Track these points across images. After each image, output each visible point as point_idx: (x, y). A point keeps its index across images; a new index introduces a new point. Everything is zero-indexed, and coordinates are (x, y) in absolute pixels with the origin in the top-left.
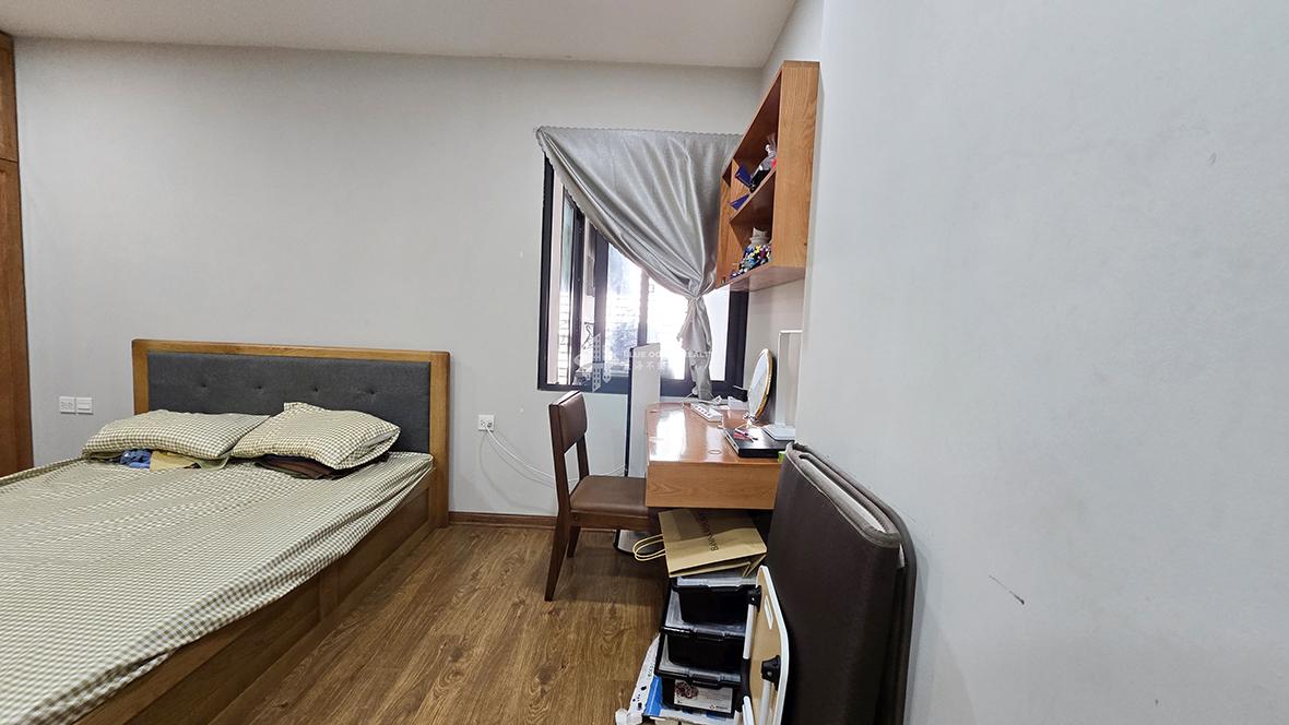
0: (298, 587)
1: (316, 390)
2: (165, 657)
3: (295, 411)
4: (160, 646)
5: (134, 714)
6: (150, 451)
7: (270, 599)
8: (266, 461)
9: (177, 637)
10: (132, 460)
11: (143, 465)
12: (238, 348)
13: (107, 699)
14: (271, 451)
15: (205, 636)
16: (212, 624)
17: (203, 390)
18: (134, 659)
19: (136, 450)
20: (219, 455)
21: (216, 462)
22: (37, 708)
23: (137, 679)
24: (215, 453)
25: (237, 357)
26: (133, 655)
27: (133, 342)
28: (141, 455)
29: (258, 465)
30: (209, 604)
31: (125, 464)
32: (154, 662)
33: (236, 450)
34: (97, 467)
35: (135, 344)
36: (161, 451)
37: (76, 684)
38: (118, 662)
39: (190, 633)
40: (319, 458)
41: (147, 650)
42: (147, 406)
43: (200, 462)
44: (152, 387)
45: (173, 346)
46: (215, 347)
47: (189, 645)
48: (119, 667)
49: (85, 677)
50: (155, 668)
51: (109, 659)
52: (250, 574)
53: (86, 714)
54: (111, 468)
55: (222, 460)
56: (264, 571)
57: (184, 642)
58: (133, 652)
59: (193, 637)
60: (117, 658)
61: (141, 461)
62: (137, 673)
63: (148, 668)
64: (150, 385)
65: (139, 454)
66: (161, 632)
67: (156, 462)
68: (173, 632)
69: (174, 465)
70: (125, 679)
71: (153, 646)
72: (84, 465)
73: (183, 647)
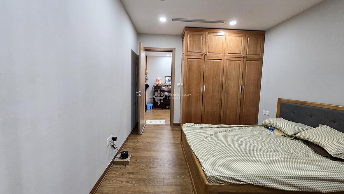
0: (293, 191)
1: (335, 123)
2: (245, 183)
3: (323, 129)
4: (244, 179)
5: (236, 192)
6: (275, 128)
7: (281, 188)
8: (306, 142)
9: (249, 180)
10: (271, 129)
11: (272, 131)
12: (305, 103)
13: (231, 184)
14: (308, 140)
15: (257, 185)
16: (260, 183)
17: (293, 114)
18: (237, 179)
19: (272, 127)
20: (291, 135)
21: (291, 137)
22: (218, 176)
23: (237, 184)
24: (290, 134)
25: (305, 106)
26: (238, 178)
27: (278, 99)
28: (273, 128)
29: (303, 142)
30: (261, 177)
31: (269, 129)
32: (242, 183)
33: (297, 135)
34: (264, 129)
35: (279, 99)
36: (277, 129)
37: (225, 176)
38: (234, 177)
39: (253, 182)
40: (325, 149)
41: (241, 179)
42: (279, 116)
43: (286, 135)
44: (281, 111)
45: (287, 101)
46: (299, 102)
47: (251, 184)
48: (234, 178)
49: (227, 175)
50: (242, 184)
51: (233, 175)
52: (277, 176)
53: (226, 184)
54: (266, 130)
55: (293, 137)
56: (282, 178)
57: (250, 183)
58: (238, 177)
59: (254, 183)
60: (234, 176)
61: (272, 130)
62: (237, 183)
63: (240, 183)
64: (280, 111)
65: (272, 128)
66: (246, 176)
67: (275, 131)
68: (249, 178)
69: (280, 134)
70: (234, 182)
71: (243, 178)
72: (262, 127)
73: (250, 184)
